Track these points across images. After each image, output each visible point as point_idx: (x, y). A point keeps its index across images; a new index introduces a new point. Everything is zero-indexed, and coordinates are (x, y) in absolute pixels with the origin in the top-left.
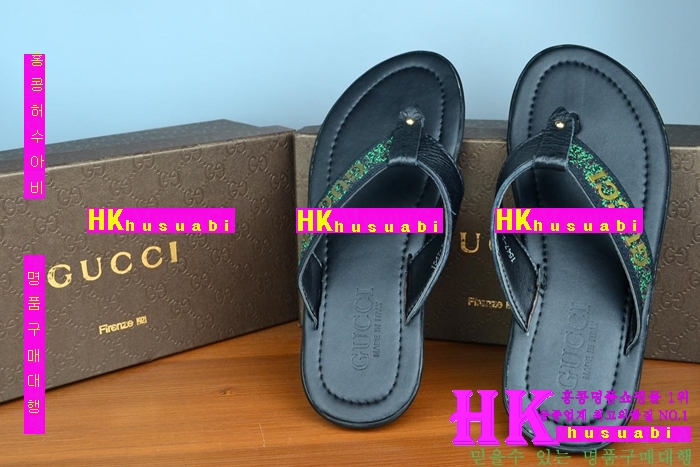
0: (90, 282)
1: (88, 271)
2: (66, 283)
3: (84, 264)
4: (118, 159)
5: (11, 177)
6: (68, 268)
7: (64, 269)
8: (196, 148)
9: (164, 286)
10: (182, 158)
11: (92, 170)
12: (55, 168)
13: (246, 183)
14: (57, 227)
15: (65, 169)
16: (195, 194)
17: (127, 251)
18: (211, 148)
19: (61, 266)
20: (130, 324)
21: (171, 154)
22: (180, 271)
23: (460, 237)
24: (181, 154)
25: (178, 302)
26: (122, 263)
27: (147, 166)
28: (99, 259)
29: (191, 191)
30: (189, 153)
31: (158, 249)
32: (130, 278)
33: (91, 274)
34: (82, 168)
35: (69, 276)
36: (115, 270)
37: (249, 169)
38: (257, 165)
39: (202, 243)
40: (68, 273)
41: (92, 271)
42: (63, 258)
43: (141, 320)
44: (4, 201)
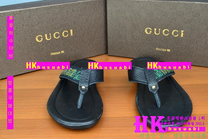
0: (48, 40)
1: (47, 37)
2: (41, 41)
3: (46, 35)
4: (55, 5)
5: (25, 10)
6: (41, 36)
7: (40, 37)
8: (78, 2)
9: (69, 42)
10: (74, 5)
11: (48, 8)
12: (37, 7)
13: (92, 13)
14: (38, 25)
15: (40, 8)
16: (78, 16)
17: (58, 32)
18: (82, 2)
19: (40, 36)
20: (59, 53)
21: (70, 4)
22: (73, 38)
23: (154, 30)
24: (73, 4)
25: (73, 47)
26: (57, 35)
27: (64, 7)
28: (50, 34)
29: (76, 15)
30: (76, 4)
31: (67, 32)
32: (59, 40)
33: (48, 38)
34: (45, 7)
35: (42, 39)
36: (55, 37)
37: (93, 9)
38: (96, 8)
39: (80, 30)
40: (42, 38)
41: (48, 37)
42: (40, 33)
43: (63, 52)
44: (23, 17)
